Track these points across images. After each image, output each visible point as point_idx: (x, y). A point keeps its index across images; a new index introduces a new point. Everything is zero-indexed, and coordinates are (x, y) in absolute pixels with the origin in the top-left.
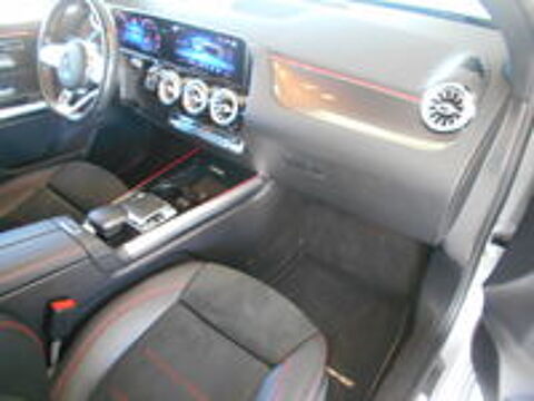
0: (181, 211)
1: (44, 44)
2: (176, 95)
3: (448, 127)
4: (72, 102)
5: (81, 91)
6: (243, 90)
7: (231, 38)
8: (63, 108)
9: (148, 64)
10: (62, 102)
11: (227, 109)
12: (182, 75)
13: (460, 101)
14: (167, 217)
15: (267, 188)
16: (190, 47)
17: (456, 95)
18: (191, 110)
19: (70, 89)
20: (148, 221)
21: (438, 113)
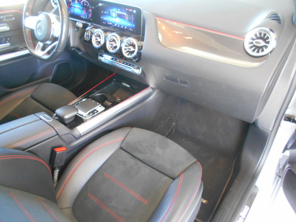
0: (107, 108)
1: (26, 16)
2: (102, 42)
3: (261, 54)
4: (43, 49)
5: (48, 42)
6: (140, 38)
7: (133, 8)
8: (38, 52)
9: (85, 26)
10: (38, 49)
11: (132, 49)
12: (105, 31)
13: (268, 38)
14: (99, 111)
15: (155, 94)
16: (109, 15)
17: (265, 35)
18: (111, 50)
19: (42, 41)
20: (89, 114)
21: (254, 46)
